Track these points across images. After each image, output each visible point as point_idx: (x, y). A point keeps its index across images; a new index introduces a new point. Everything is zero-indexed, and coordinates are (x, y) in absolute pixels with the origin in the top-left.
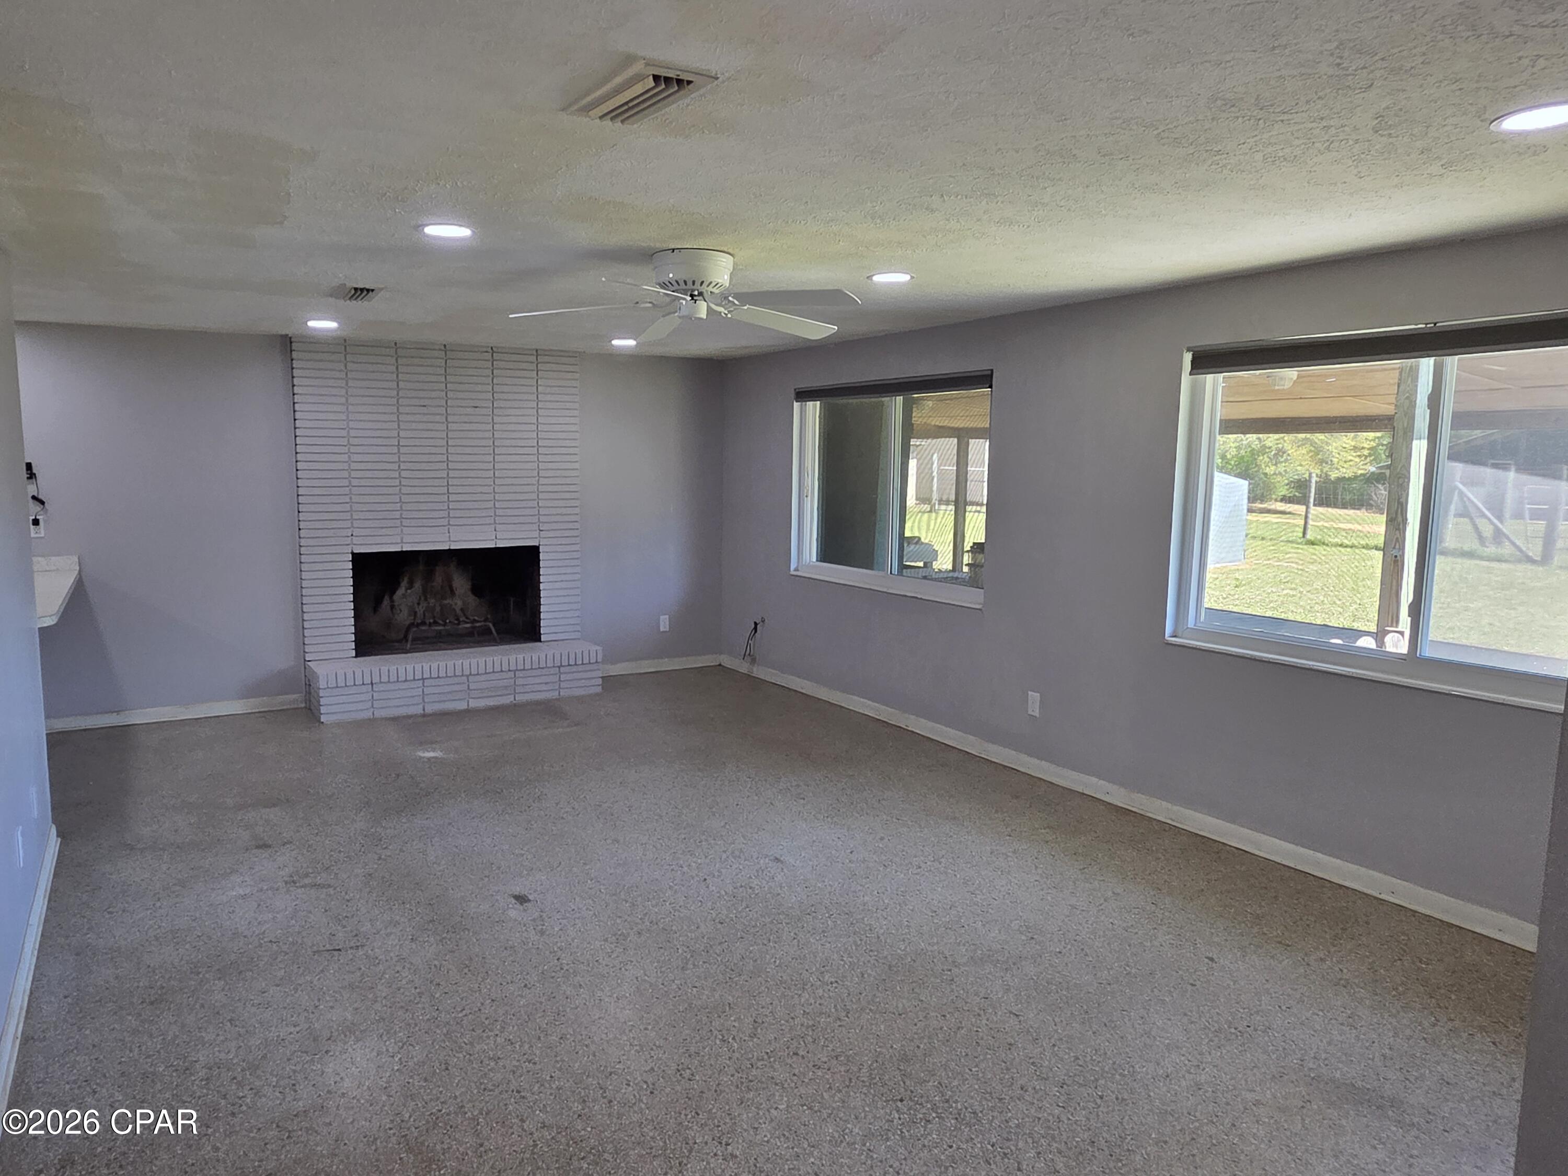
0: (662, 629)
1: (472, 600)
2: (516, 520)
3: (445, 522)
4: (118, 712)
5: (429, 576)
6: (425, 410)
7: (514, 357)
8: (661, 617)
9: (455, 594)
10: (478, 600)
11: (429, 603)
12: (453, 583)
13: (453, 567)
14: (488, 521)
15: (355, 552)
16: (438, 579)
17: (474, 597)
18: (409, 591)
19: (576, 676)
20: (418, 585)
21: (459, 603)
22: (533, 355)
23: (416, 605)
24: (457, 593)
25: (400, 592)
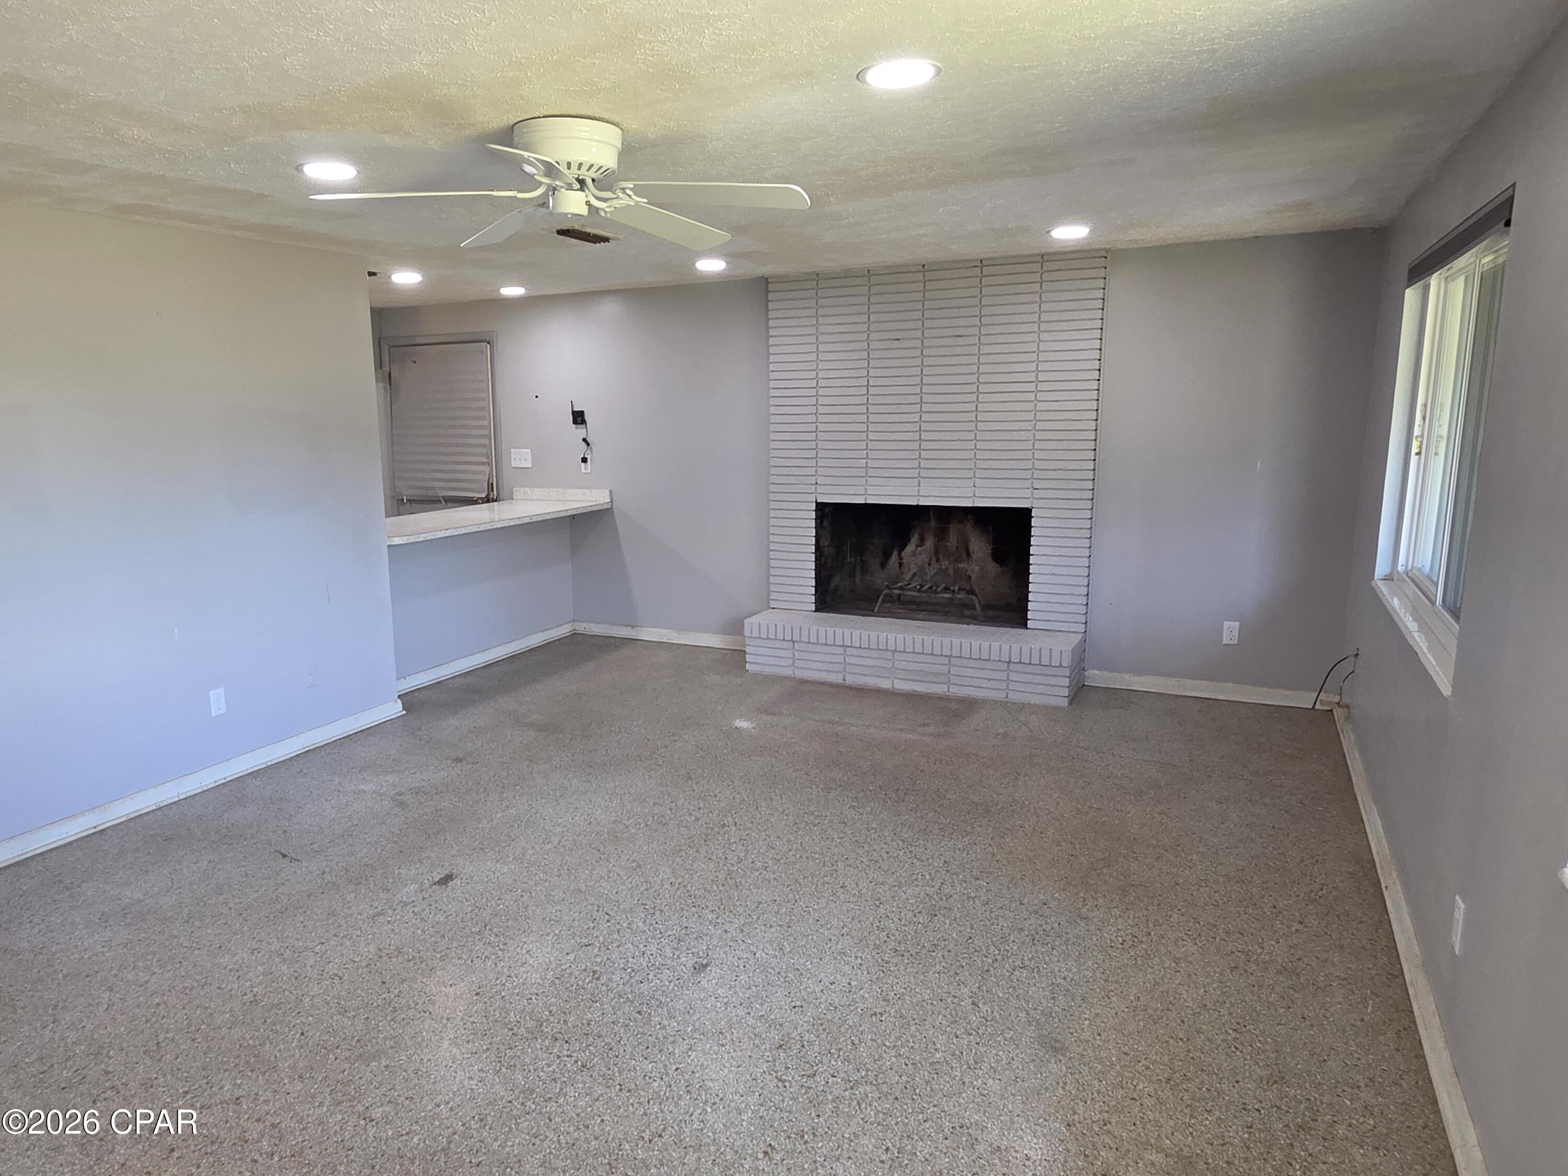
0: (1225, 641)
1: (992, 567)
2: (1001, 474)
3: (914, 473)
4: (633, 627)
5: (941, 535)
6: (897, 344)
7: (1010, 269)
8: (1226, 623)
9: (971, 557)
10: (1000, 569)
11: (941, 565)
12: (970, 544)
13: (969, 525)
14: (966, 474)
15: (818, 501)
16: (952, 540)
17: (995, 564)
18: (919, 549)
19: (1029, 678)
20: (930, 543)
21: (977, 569)
22: (1038, 262)
23: (926, 565)
24: (975, 557)
25: (910, 548)
